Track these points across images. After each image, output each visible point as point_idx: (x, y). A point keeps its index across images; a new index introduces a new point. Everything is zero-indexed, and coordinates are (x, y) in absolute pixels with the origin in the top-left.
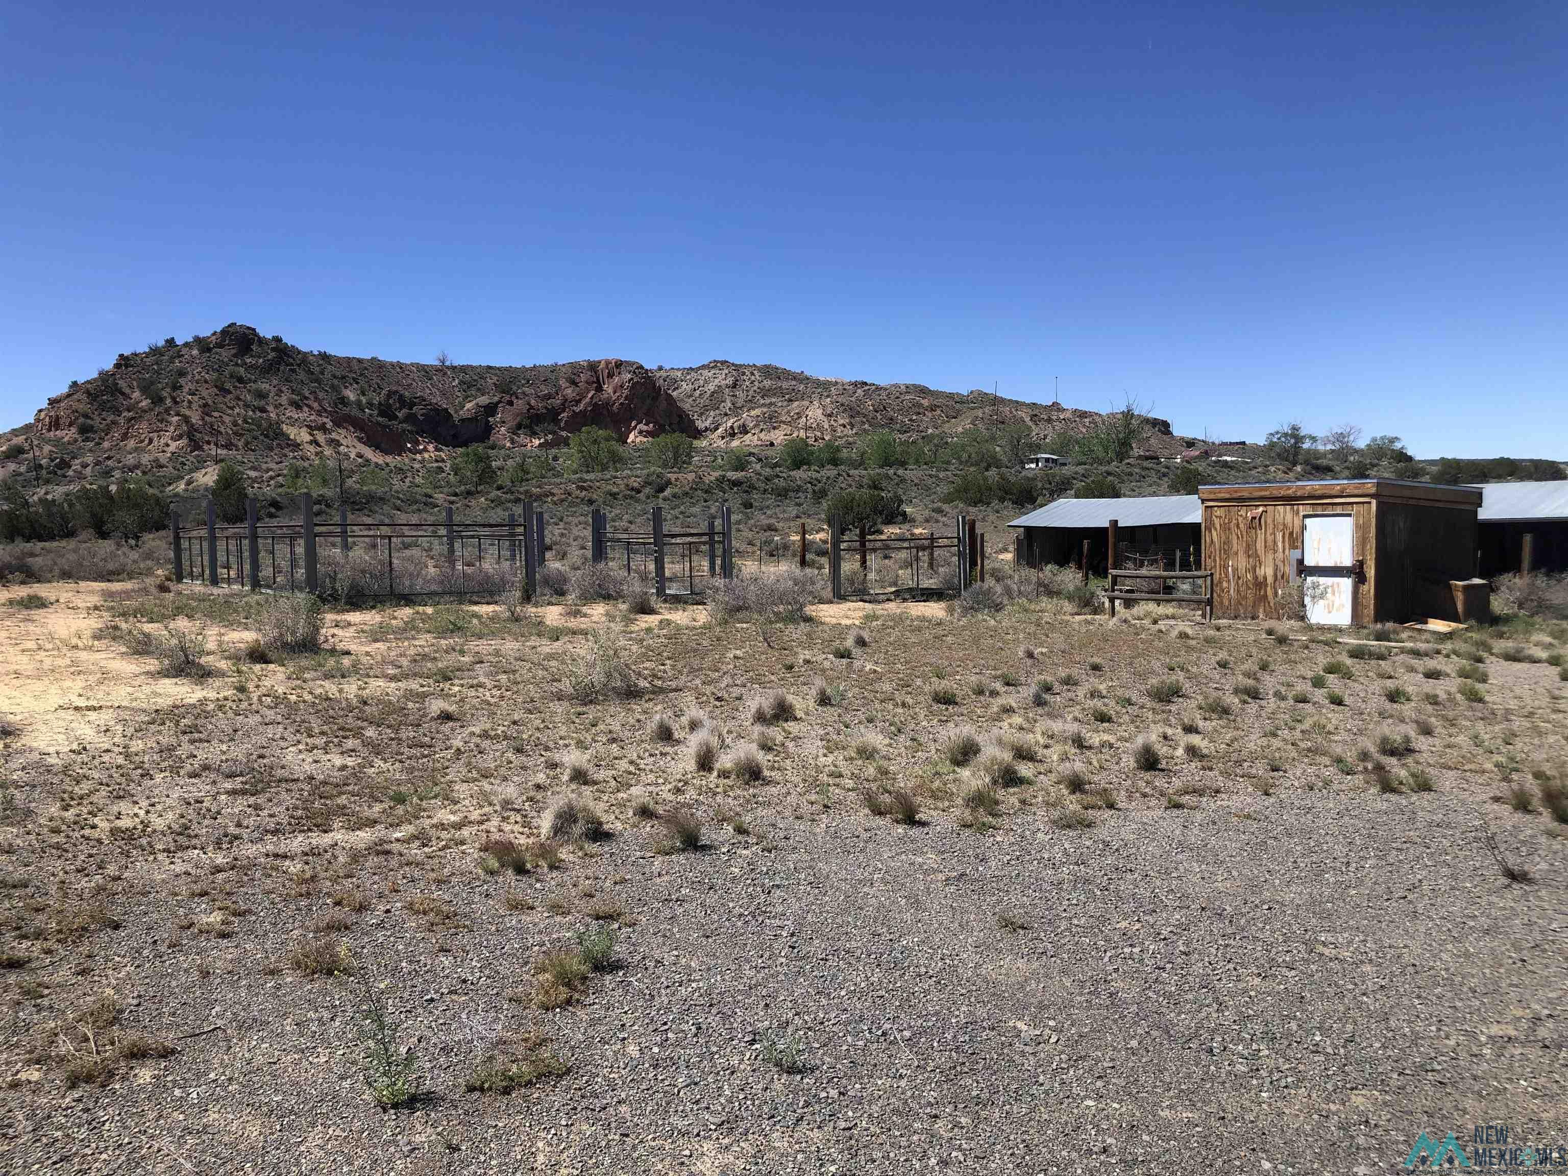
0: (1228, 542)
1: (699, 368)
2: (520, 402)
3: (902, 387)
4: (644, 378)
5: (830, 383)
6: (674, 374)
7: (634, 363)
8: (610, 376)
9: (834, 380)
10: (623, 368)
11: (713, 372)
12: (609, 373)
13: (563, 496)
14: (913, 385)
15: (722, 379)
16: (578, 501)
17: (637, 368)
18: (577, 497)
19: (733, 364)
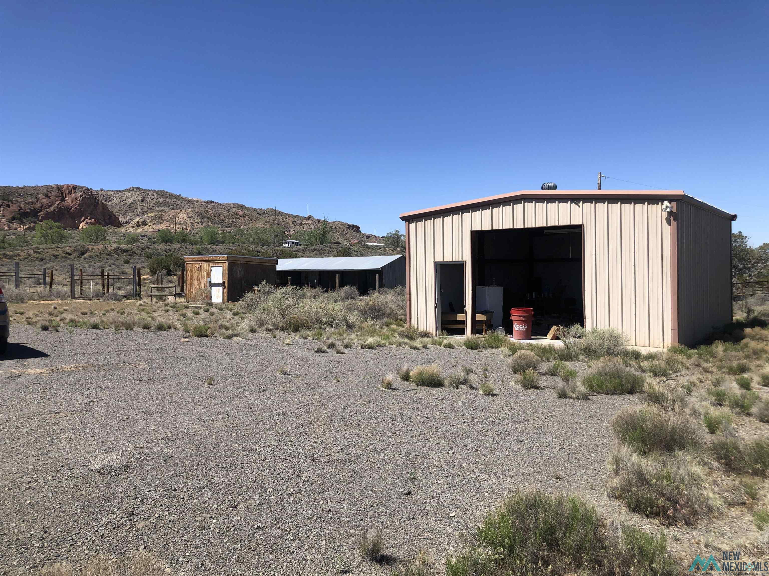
0: (192, 276)
1: (124, 191)
2: (14, 205)
3: (231, 205)
4: (89, 195)
5: (195, 201)
6: (109, 193)
7: (84, 187)
8: (70, 193)
9: (197, 200)
10: (77, 189)
11: (131, 193)
12: (69, 192)
13: (26, 256)
14: (237, 204)
15: (136, 197)
16: (35, 259)
17: (86, 190)
18: (34, 257)
19: (143, 190)
